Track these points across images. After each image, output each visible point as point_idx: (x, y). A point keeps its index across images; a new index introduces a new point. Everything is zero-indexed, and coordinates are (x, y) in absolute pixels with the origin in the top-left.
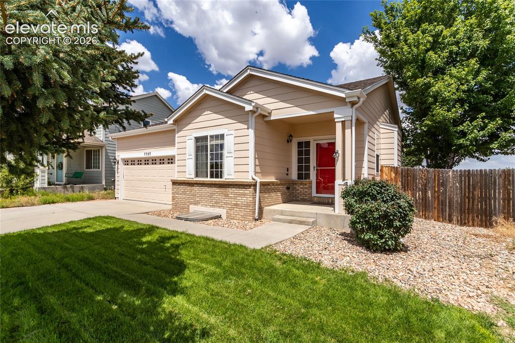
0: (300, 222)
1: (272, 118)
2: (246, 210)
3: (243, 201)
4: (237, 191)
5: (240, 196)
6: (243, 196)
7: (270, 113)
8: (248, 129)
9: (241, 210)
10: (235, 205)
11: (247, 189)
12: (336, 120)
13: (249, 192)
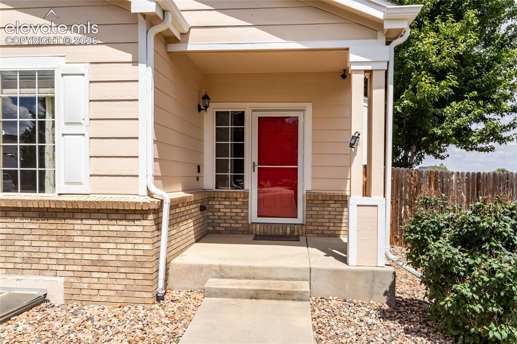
0: (280, 294)
1: (191, 46)
2: (132, 276)
3: (122, 252)
4: (101, 228)
5: (111, 240)
6: (123, 240)
7: (185, 35)
8: (135, 62)
9: (116, 275)
10: (94, 263)
11: (134, 220)
12: (353, 67)
13: (140, 229)
